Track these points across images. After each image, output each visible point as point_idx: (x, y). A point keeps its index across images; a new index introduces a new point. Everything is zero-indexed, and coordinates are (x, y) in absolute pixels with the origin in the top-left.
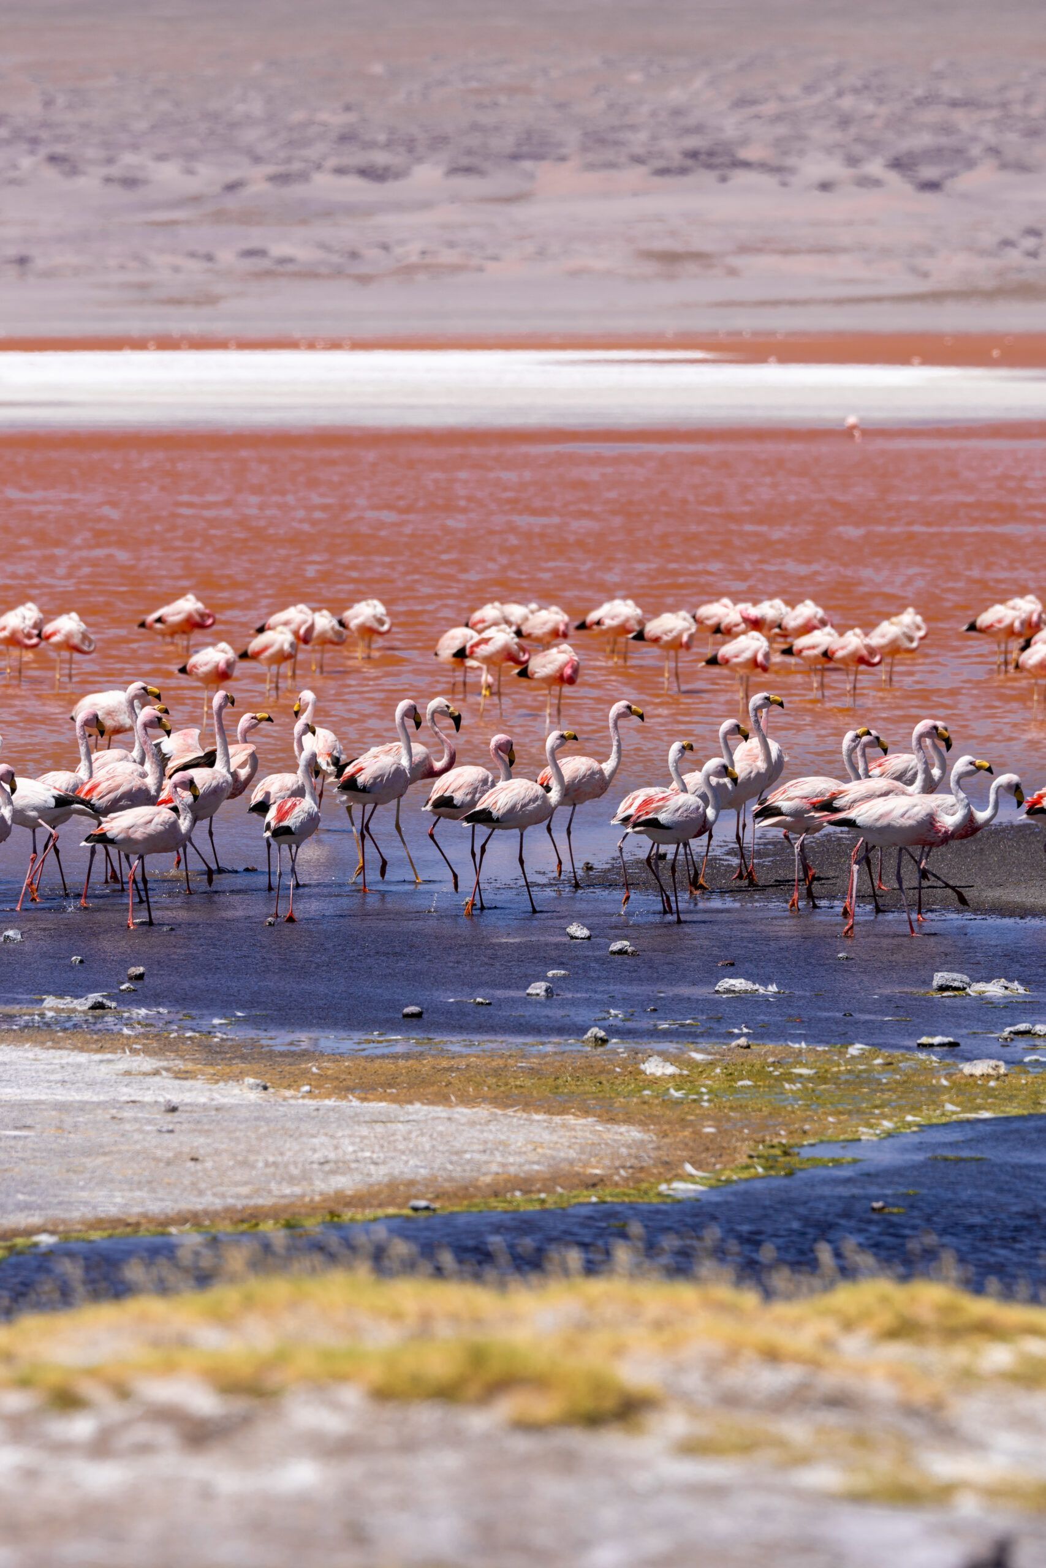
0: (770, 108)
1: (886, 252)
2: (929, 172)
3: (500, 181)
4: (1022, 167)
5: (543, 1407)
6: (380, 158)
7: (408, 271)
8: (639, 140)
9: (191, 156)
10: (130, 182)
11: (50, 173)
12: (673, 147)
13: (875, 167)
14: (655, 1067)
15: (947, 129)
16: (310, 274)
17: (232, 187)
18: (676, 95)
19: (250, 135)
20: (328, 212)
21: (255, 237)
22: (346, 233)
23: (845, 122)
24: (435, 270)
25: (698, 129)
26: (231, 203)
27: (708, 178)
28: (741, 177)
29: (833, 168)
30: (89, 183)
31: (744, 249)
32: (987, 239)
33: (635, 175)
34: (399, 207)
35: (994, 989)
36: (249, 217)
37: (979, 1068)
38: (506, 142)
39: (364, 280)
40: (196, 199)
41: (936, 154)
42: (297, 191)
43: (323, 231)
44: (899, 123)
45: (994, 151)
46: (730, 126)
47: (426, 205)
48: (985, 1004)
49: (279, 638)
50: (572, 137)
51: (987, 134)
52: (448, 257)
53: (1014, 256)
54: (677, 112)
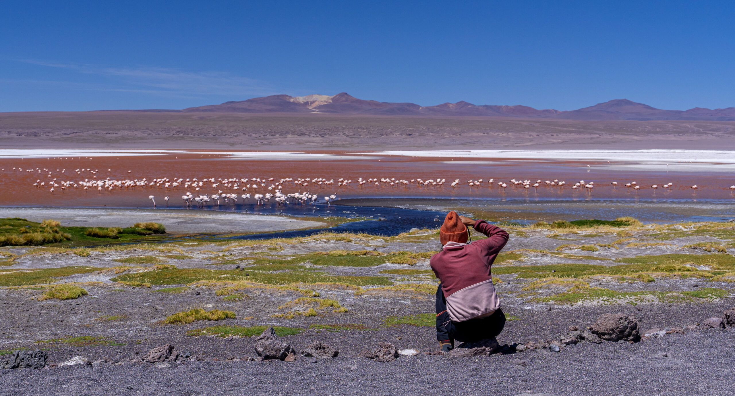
0: (308, 130)
1: (319, 143)
2: (323, 136)
3: (284, 136)
4: (331, 135)
5: (346, 241)
6: (273, 134)
7: (276, 144)
8: (296, 132)
9: (256, 133)
10: (250, 136)
11: (243, 135)
12: (300, 133)
13: (318, 135)
14: (325, 218)
15: (324, 132)
16: (267, 144)
17: (260, 136)
18: (300, 128)
19: (261, 132)
20: (268, 139)
21: (262, 141)
22: (270, 141)
23: (315, 131)
24: (278, 144)
25: (302, 132)
26: (260, 138)
27: (303, 136)
28: (306, 136)
29: (314, 135)
30: (247, 136)
31: (306, 142)
32: (328, 142)
33: (296, 136)
34: (275, 138)
35: (348, 212)
36: (262, 139)
37: (349, 218)
38: (285, 133)
39: (272, 145)
40: (257, 137)
41: (323, 134)
42: (266, 137)
43: (268, 141)
44: (320, 131)
45: (328, 134)
46: (305, 131)
47: (277, 138)
48: (348, 213)
49: (281, 182)
50: (291, 132)
51: (328, 132)
52: (279, 143)
53: (330, 143)
54: (300, 130)
